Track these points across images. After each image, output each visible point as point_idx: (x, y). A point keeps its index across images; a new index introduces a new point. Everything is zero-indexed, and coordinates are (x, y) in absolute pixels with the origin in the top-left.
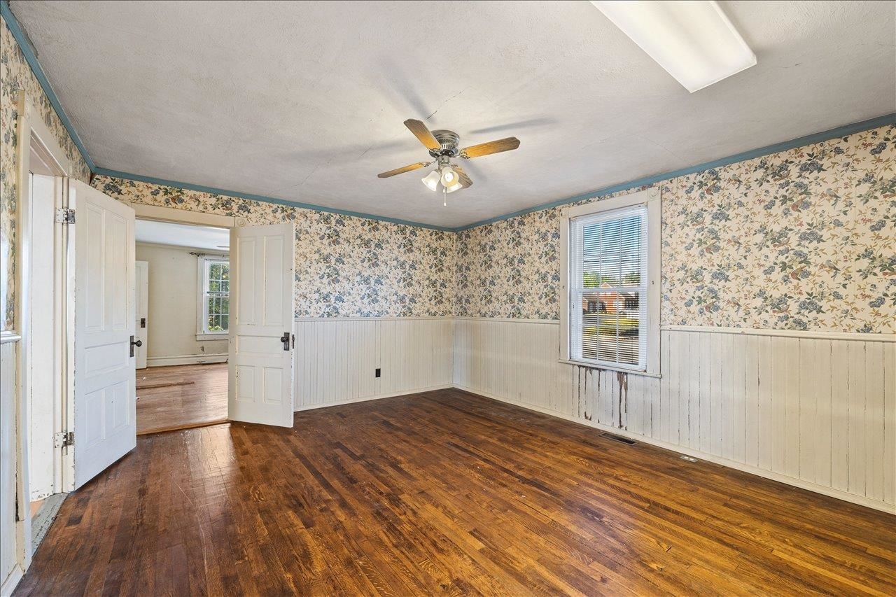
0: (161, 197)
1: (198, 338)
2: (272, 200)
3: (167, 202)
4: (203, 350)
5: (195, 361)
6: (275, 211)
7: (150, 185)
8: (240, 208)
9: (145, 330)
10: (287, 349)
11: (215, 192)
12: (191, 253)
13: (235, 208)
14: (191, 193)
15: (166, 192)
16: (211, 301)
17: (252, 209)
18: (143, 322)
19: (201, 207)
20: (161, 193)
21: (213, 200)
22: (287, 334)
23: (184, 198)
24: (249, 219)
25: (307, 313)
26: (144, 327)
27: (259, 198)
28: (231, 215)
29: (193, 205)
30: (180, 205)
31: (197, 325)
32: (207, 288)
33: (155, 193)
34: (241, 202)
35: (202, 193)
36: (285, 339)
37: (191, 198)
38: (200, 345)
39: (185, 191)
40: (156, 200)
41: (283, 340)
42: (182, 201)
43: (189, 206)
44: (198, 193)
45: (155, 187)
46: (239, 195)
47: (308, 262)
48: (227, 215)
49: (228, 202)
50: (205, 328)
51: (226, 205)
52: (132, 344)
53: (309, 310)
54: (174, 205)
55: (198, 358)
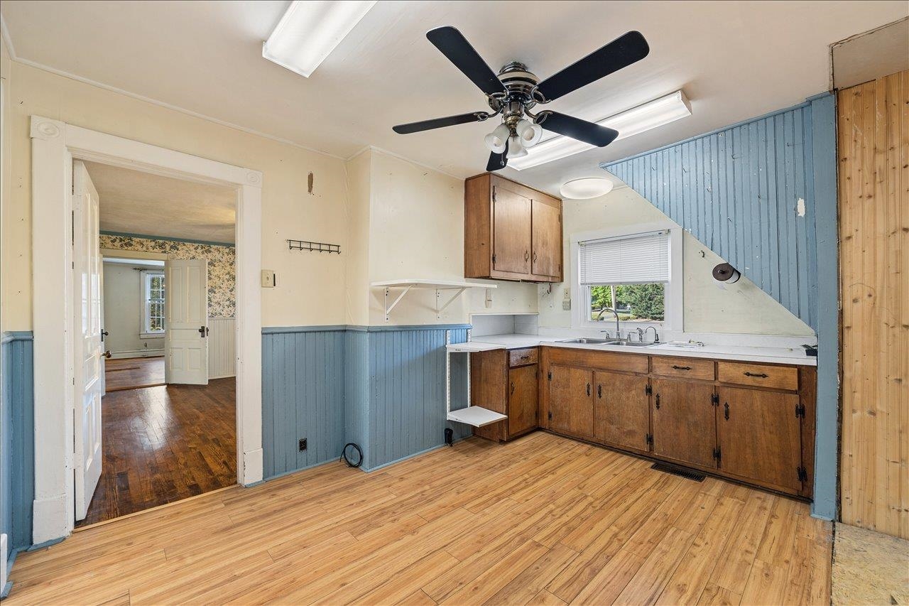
0: (117, 244)
2: (195, 242)
3: (122, 246)
4: (146, 346)
6: (196, 248)
7: (110, 236)
8: (171, 247)
10: (203, 336)
11: (154, 238)
13: (168, 248)
14: (138, 240)
15: (121, 240)
16: (153, 305)
17: (180, 248)
19: (144, 248)
20: (118, 241)
21: (153, 244)
22: (203, 327)
23: (133, 243)
24: (178, 255)
25: (221, 314)
27: (184, 241)
28: (165, 252)
29: (139, 247)
30: (130, 248)
31: (141, 325)
32: (148, 297)
33: (113, 241)
34: (172, 243)
35: (145, 240)
36: (202, 330)
37: (138, 242)
39: (134, 239)
40: (114, 245)
41: (200, 331)
42: (131, 245)
43: (136, 248)
44: (142, 240)
45: (114, 237)
46: (170, 239)
47: (221, 281)
48: (162, 252)
49: (163, 244)
50: (148, 328)
51: (162, 246)
52: (102, 334)
53: (222, 313)
54: (126, 248)
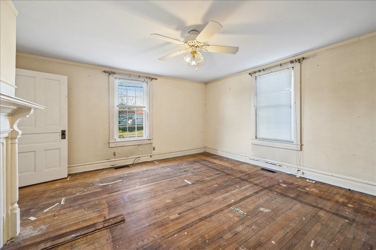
1: (111, 145)
5: (108, 165)
9: (65, 141)
12: (104, 72)
18: (63, 134)
26: (65, 138)
38: (112, 151)
55: (111, 162)
